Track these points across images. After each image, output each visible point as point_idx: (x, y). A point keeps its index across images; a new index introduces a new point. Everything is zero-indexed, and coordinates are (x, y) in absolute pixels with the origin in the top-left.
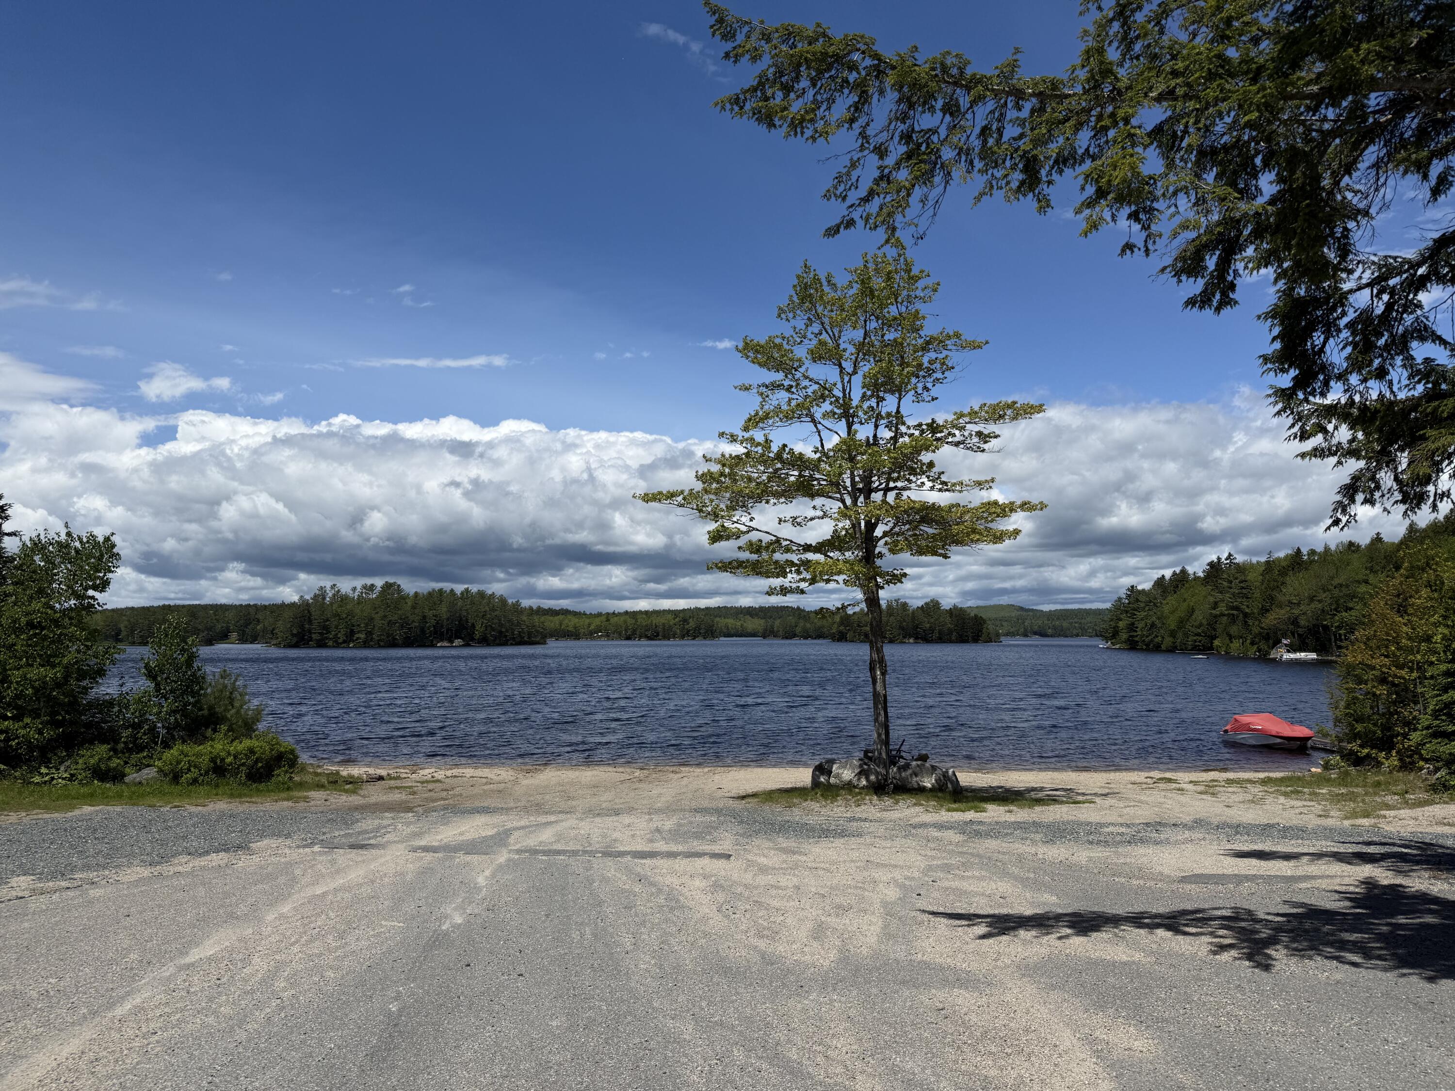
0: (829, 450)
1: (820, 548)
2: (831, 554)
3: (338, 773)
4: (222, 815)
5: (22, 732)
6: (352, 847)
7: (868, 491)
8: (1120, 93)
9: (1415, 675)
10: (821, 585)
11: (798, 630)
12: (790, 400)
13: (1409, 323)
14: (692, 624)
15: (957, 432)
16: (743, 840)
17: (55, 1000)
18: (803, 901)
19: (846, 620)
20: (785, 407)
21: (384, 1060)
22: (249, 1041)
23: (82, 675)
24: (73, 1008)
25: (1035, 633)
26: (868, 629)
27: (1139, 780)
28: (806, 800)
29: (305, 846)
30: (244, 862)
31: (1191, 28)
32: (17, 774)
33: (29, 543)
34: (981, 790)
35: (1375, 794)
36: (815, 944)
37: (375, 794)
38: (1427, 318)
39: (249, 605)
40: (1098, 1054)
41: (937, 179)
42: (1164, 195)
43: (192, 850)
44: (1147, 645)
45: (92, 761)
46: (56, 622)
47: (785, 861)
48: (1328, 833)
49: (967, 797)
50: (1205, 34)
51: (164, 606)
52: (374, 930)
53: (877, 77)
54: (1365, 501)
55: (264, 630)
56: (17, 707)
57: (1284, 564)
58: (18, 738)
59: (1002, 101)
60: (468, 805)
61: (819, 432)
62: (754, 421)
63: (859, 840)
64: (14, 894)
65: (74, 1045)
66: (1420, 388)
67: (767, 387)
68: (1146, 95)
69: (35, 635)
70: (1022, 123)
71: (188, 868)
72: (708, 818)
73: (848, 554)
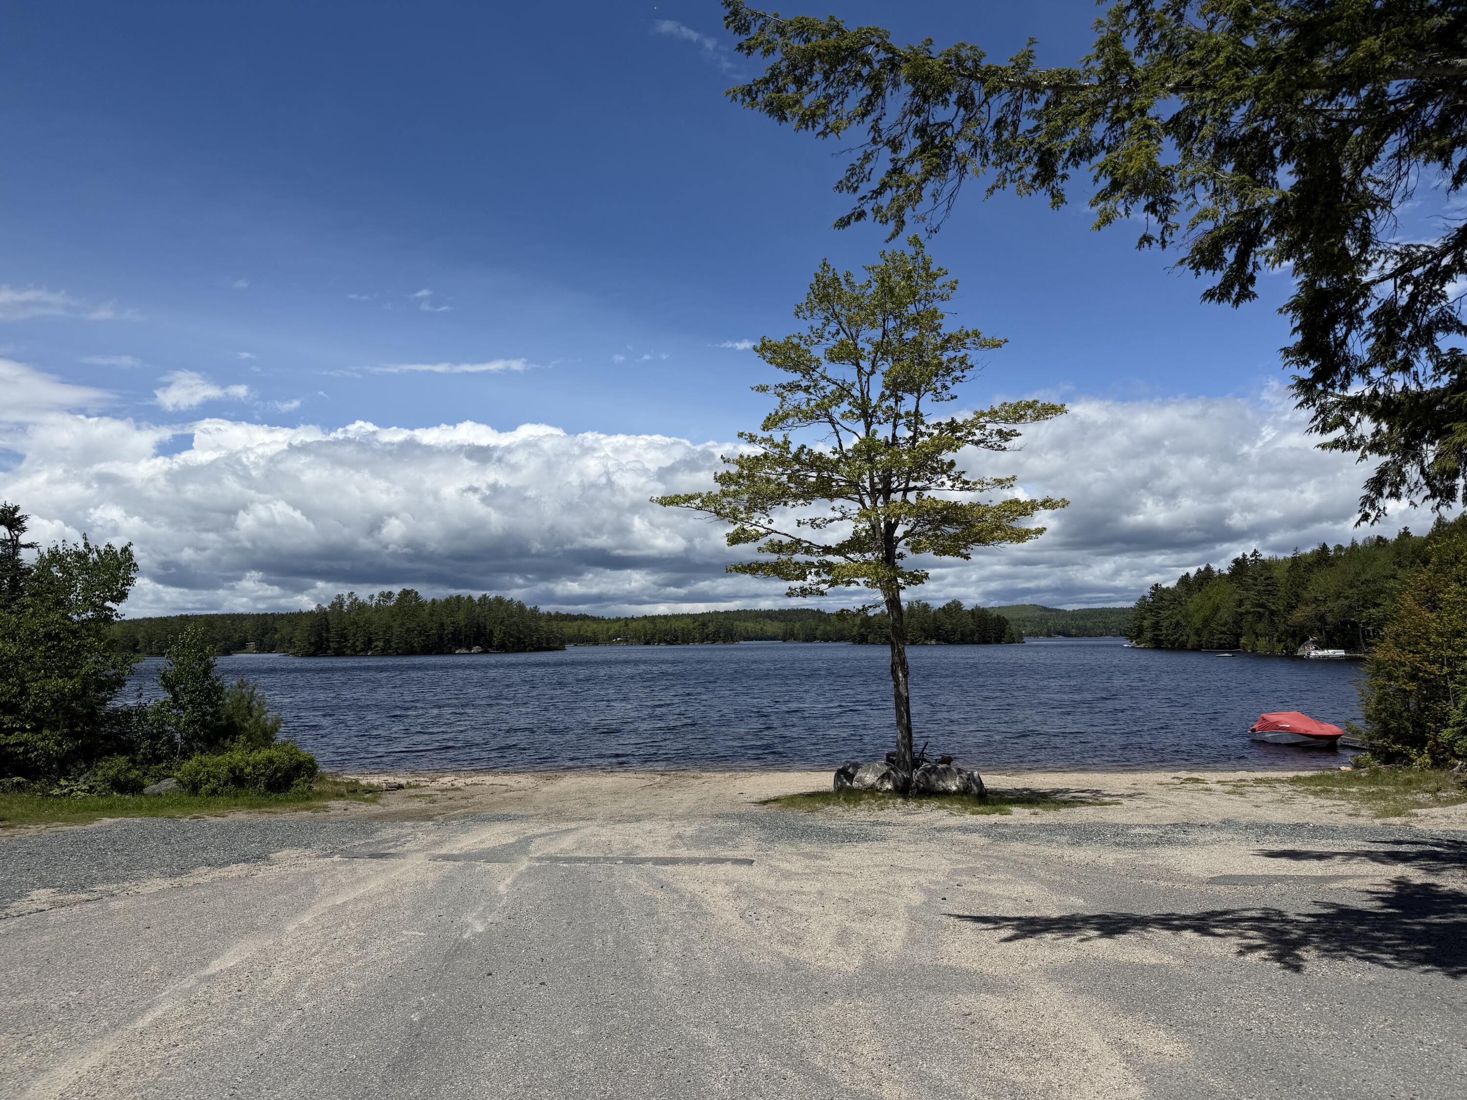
0: (848, 450)
1: (840, 550)
2: (851, 556)
3: (357, 782)
4: (241, 826)
5: (41, 744)
6: (372, 856)
7: (887, 491)
8: (1137, 84)
9: (1446, 670)
10: (842, 587)
11: (818, 633)
12: (809, 400)
13: (1433, 314)
14: (711, 628)
15: (977, 432)
16: (765, 846)
17: (76, 1013)
18: (827, 907)
19: (867, 622)
20: (804, 407)
21: (406, 1070)
22: (270, 1052)
23: (100, 686)
24: (94, 1021)
25: (1059, 633)
26: (889, 630)
27: (1165, 781)
28: (829, 804)
29: (325, 856)
30: (263, 872)
31: (1210, 16)
32: (37, 786)
33: (46, 555)
34: (1007, 792)
35: (1407, 792)
36: (840, 950)
37: (394, 803)
38: (1452, 308)
39: (266, 614)
40: (1128, 1059)
41: (952, 173)
42: (1181, 185)
43: (212, 861)
44: (1173, 644)
45: (111, 773)
46: (74, 633)
47: (807, 867)
48: (1359, 832)
49: (992, 800)
50: (1224, 23)
51: (181, 616)
52: (394, 939)
53: (891, 70)
54: (1391, 495)
55: (282, 639)
56: (35, 719)
57: (1310, 560)
58: (37, 750)
59: (1018, 94)
60: (488, 813)
61: (837, 432)
62: (771, 422)
63: (883, 844)
64: (35, 906)
65: (95, 1059)
66: (1446, 379)
67: (784, 387)
68: (1163, 85)
69: (53, 646)
70: (1038, 115)
71: (207, 879)
72: (730, 824)
73: (868, 555)
